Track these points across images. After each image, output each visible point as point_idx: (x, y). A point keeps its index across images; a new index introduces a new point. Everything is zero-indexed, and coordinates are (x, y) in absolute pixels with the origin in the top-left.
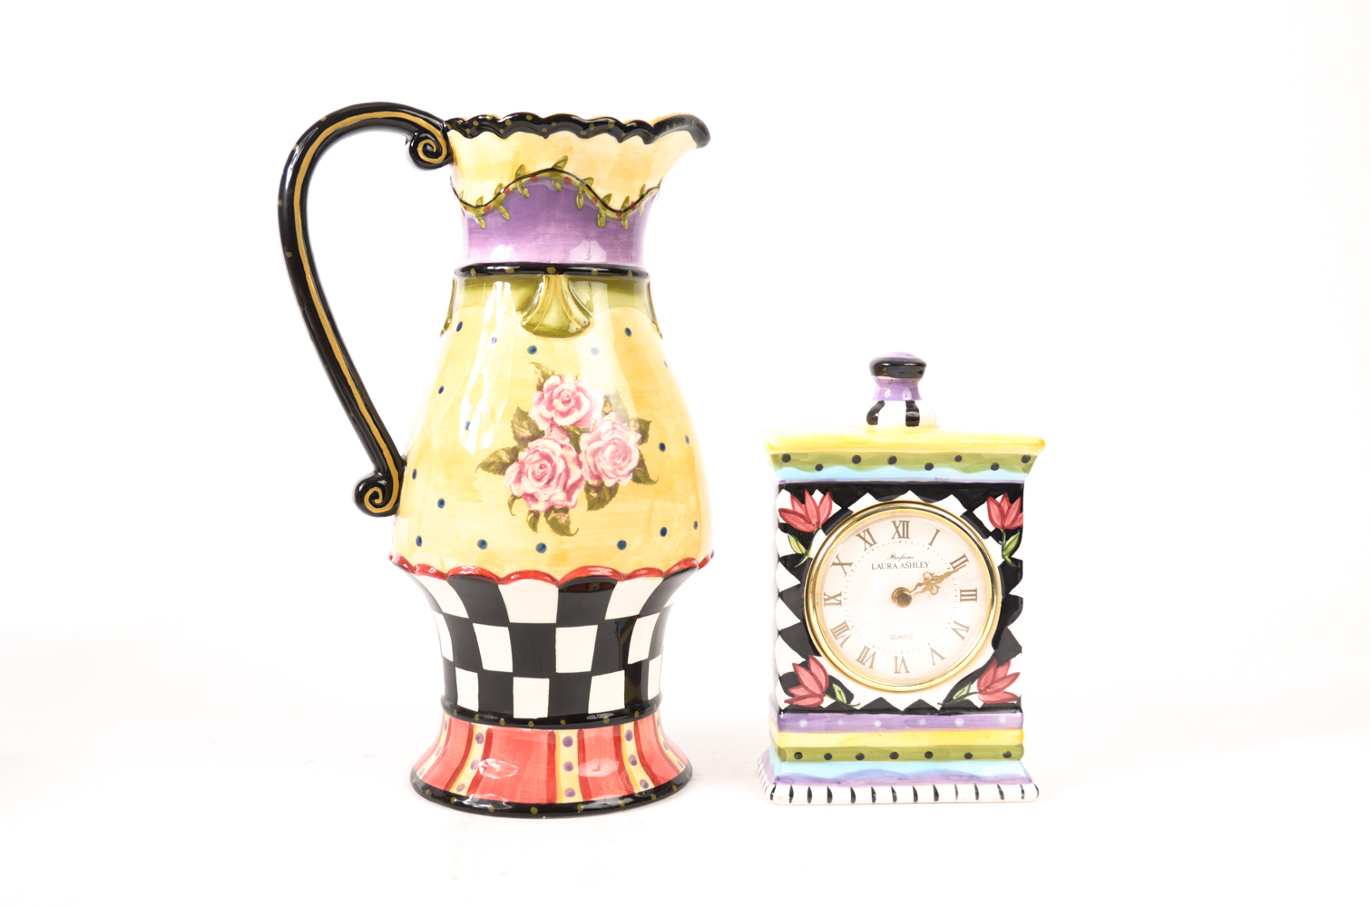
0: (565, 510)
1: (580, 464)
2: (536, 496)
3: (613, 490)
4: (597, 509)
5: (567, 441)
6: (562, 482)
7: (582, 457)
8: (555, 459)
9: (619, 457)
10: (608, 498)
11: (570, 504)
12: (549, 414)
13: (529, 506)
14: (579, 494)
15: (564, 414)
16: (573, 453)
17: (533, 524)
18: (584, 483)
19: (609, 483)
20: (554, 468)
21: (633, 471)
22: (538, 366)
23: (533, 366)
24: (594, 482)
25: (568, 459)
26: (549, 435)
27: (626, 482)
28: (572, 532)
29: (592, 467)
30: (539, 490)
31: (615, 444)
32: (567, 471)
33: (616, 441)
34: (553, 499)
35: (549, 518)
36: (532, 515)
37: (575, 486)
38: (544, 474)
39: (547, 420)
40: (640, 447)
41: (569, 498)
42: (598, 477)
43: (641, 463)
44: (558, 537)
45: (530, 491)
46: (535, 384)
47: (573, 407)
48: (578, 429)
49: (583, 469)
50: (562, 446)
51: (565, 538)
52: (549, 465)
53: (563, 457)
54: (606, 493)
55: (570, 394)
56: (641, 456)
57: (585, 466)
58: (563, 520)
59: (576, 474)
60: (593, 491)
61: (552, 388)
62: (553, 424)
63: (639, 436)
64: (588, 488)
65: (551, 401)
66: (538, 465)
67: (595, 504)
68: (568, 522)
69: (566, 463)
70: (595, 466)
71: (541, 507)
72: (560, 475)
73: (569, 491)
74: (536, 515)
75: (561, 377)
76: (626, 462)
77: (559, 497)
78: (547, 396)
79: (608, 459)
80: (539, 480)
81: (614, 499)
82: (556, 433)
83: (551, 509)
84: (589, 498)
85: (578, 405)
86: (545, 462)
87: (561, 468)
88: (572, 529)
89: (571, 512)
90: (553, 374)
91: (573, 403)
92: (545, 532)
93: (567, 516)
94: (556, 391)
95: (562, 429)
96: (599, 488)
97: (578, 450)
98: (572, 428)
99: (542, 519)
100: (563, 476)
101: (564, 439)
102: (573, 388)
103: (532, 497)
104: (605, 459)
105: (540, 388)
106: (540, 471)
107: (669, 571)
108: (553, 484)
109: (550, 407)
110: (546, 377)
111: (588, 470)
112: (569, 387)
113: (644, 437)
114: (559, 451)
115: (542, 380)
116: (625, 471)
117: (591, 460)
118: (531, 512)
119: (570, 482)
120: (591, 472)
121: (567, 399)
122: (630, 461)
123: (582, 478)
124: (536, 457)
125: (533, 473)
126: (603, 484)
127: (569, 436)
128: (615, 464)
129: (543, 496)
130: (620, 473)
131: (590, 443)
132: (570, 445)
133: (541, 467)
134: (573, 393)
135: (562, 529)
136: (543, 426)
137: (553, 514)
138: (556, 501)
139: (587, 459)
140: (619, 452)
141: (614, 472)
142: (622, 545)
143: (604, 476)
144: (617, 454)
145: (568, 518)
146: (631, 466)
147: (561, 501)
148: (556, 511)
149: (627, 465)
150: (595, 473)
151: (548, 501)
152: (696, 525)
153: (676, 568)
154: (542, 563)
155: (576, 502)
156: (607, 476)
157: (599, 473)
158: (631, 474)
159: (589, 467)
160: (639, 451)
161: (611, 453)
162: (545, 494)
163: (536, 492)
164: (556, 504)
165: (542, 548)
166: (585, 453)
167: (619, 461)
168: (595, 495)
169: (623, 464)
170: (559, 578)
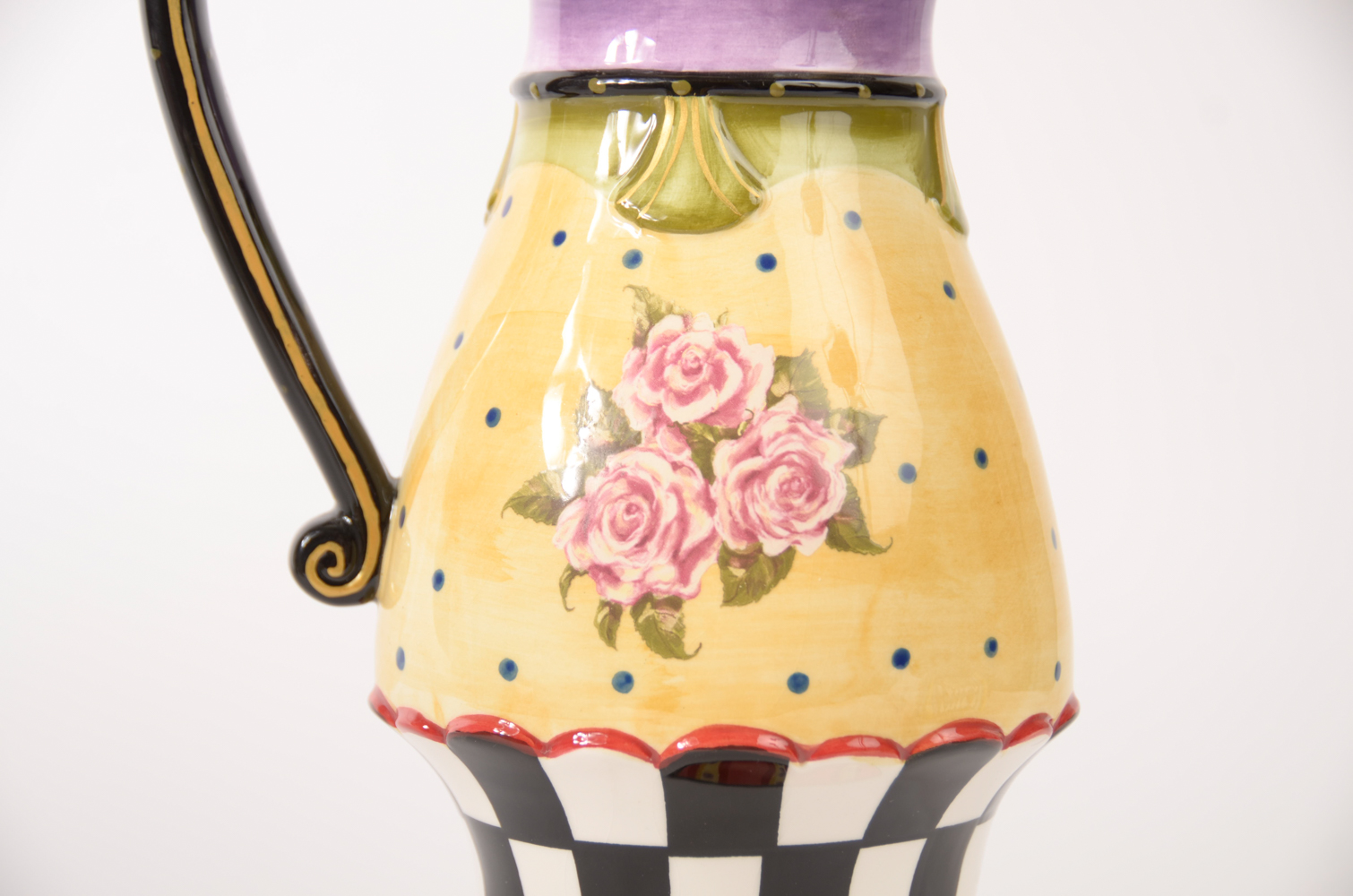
0: (675, 603)
1: (710, 506)
2: (616, 570)
3: (782, 564)
4: (743, 603)
5: (685, 456)
6: (670, 543)
7: (715, 491)
8: (660, 493)
9: (801, 492)
10: (769, 580)
11: (686, 591)
12: (651, 397)
13: (602, 592)
14: (706, 571)
15: (684, 398)
16: (697, 482)
17: (608, 633)
18: (717, 545)
19: (772, 547)
20: (656, 513)
21: (829, 523)
22: (641, 293)
23: (631, 293)
24: (740, 546)
25: (687, 495)
26: (649, 441)
27: (812, 547)
28: (689, 650)
29: (737, 513)
30: (622, 559)
31: (791, 464)
32: (683, 520)
33: (796, 458)
34: (650, 579)
35: (641, 619)
36: (606, 610)
37: (698, 551)
38: (635, 525)
39: (648, 409)
40: (852, 472)
41: (684, 578)
42: (750, 535)
43: (852, 507)
44: (659, 660)
45: (605, 559)
46: (629, 331)
47: (705, 383)
48: (712, 431)
49: (716, 517)
50: (676, 466)
51: (673, 663)
52: (645, 505)
53: (676, 490)
54: (766, 569)
55: (701, 354)
56: (852, 490)
57: (721, 509)
58: (669, 624)
59: (700, 525)
60: (737, 564)
61: (665, 341)
62: (659, 418)
63: (850, 448)
64: (726, 558)
65: (659, 368)
66: (622, 505)
67: (736, 594)
68: (680, 628)
69: (681, 502)
70: (744, 511)
71: (624, 594)
72: (668, 528)
73: (684, 563)
74: (614, 610)
75: (686, 319)
76: (816, 504)
77: (663, 574)
78: (652, 358)
79: (772, 496)
80: (623, 537)
81: (782, 584)
82: (664, 438)
83: (645, 599)
84: (726, 578)
85: (718, 378)
86: (638, 499)
87: (670, 511)
88: (689, 644)
89: (687, 607)
90: (670, 310)
91: (706, 373)
92: (631, 651)
93: (678, 615)
94: (673, 348)
95: (680, 430)
96: (750, 559)
97: (709, 476)
98: (698, 429)
99: (627, 620)
100: (674, 530)
101: (679, 451)
102: (708, 342)
103: (607, 574)
104: (766, 495)
105: (639, 341)
106: (627, 518)
107: (917, 745)
108: (652, 546)
109: (658, 382)
110: (654, 317)
111: (728, 519)
112: (701, 338)
113: (861, 454)
114: (668, 476)
115: (646, 324)
116: (812, 524)
117: (735, 498)
118: (605, 604)
119: (687, 544)
120: (734, 524)
121: (695, 365)
122: (824, 502)
123: (713, 535)
124: (620, 488)
125: (613, 523)
126: (760, 550)
127: (690, 445)
128: (789, 508)
129: (630, 574)
130: (799, 526)
131: (738, 459)
132: (692, 465)
133: (628, 510)
134: (709, 354)
135: (667, 644)
136: (639, 423)
137: (648, 611)
138: (657, 583)
139: (726, 494)
140: (799, 481)
141: (785, 524)
142: (798, 683)
143: (763, 532)
144: (795, 485)
145: (680, 620)
146: (827, 513)
147: (666, 583)
148: (657, 605)
149: (817, 511)
150: (743, 525)
151: (639, 581)
152: (992, 647)
153: (937, 740)
154: (623, 715)
155: (700, 586)
156: (769, 533)
157: (752, 525)
158: (826, 530)
159: (730, 512)
160: (848, 480)
161: (781, 485)
162: (635, 568)
163: (617, 564)
164: (657, 590)
165: (624, 682)
166: (725, 481)
167: (798, 502)
168: (740, 573)
169: (807, 509)
170: (660, 747)
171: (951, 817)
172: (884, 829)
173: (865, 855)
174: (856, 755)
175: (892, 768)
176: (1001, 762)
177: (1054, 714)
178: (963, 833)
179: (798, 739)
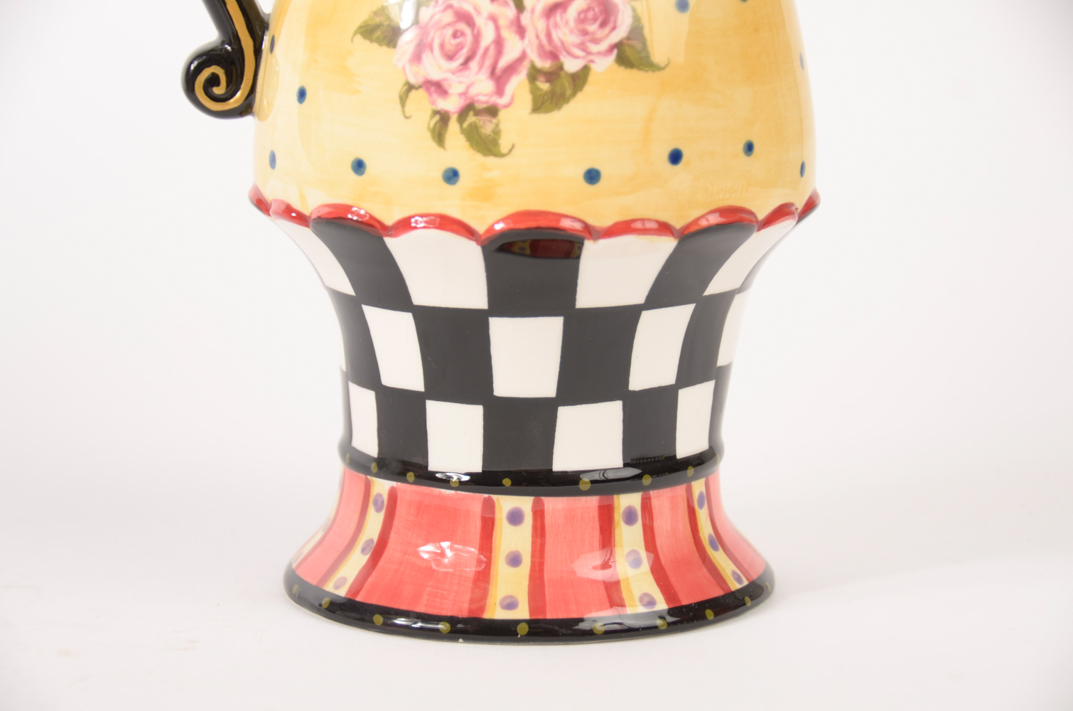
0: (492, 111)
1: (521, 31)
2: (445, 84)
3: (580, 79)
4: (548, 111)
6: (488, 63)
7: (525, 19)
8: (480, 21)
9: (595, 20)
10: (569, 92)
11: (501, 101)
13: (433, 103)
14: (518, 85)
16: (511, 12)
17: (439, 135)
18: (526, 64)
19: (571, 66)
20: (477, 38)
21: (618, 46)
24: (545, 64)
25: (502, 22)
27: (604, 65)
28: (504, 148)
29: (543, 37)
30: (449, 76)
32: (499, 43)
34: (472, 92)
35: (465, 125)
36: (437, 118)
37: (512, 69)
38: (459, 47)
40: (637, 4)
41: (500, 91)
42: (554, 56)
43: (637, 31)
44: (480, 158)
45: (435, 76)
49: (526, 40)
51: (491, 160)
52: (468, 31)
53: (493, 19)
54: (567, 83)
56: (637, 19)
57: (530, 34)
58: (487, 127)
59: (513, 48)
60: (542, 78)
64: (534, 74)
66: (449, 31)
67: (542, 104)
68: (497, 132)
69: (497, 28)
70: (549, 35)
71: (451, 104)
72: (487, 50)
73: (500, 78)
74: (444, 118)
76: (607, 29)
77: (483, 88)
79: (572, 23)
80: (450, 57)
81: (580, 96)
83: (468, 108)
84: (534, 91)
86: (462, 26)
87: (488, 36)
88: (504, 145)
89: (502, 114)
92: (458, 150)
93: (495, 121)
96: (553, 75)
97: (520, 7)
99: (453, 126)
100: (492, 52)
103: (437, 88)
104: (567, 23)
106: (454, 42)
107: (687, 227)
108: (474, 65)
111: (535, 42)
114: (487, 7)
116: (604, 46)
117: (541, 25)
118: (436, 112)
119: (503, 63)
120: (541, 46)
122: (614, 28)
123: (523, 56)
124: (448, 17)
125: (442, 46)
126: (561, 68)
128: (585, 33)
129: (456, 88)
130: (594, 48)
133: (455, 35)
135: (486, 145)
137: (471, 118)
138: (478, 95)
139: (534, 22)
140: (593, 10)
141: (582, 46)
142: (592, 176)
143: (564, 53)
144: (590, 14)
145: (497, 125)
146: (616, 37)
147: (485, 95)
148: (478, 113)
149: (608, 35)
150: (547, 47)
151: (464, 94)
152: (749, 148)
153: (704, 223)
154: (452, 203)
155: (512, 98)
156: (570, 54)
157: (555, 47)
158: (615, 52)
159: (537, 37)
160: (634, 10)
161: (579, 14)
162: (460, 82)
163: (445, 79)
164: (478, 101)
165: (452, 176)
166: (533, 11)
167: (593, 28)
168: (544, 86)
169: (600, 34)
170: (481, 228)
171: (714, 287)
172: (661, 295)
173: (646, 316)
174: (639, 234)
175: (667, 245)
176: (756, 242)
177: (800, 204)
178: (725, 300)
179: (594, 221)
